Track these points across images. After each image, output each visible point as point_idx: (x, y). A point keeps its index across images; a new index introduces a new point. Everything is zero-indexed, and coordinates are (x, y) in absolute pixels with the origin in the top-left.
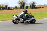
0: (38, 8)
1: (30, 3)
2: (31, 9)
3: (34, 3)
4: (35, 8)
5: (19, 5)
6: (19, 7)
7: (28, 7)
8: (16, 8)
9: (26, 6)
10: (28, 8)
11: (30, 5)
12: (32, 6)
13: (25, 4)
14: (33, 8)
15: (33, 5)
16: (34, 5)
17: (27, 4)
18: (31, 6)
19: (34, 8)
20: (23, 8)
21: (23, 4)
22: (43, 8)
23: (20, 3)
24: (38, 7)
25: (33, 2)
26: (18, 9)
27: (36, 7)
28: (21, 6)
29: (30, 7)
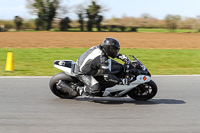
0: (111, 31)
1: (80, 6)
2: (82, 30)
3: (97, 8)
4: (99, 31)
5: (32, 13)
6: (30, 20)
7: (71, 24)
8: (19, 24)
9: (64, 17)
10: (70, 27)
11: (80, 15)
12: (86, 20)
13: (58, 11)
14: (90, 30)
15: (90, 16)
16: (96, 15)
17: (65, 12)
18: (81, 21)
19: (95, 29)
20: (46, 24)
21: (48, 10)
22: (134, 29)
23: (35, 5)
24: (114, 27)
25: (94, 3)
26: (24, 29)
27: (105, 27)
28: (40, 15)
29: (79, 24)
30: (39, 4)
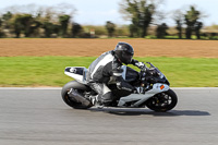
1: (178, 11)
2: (180, 38)
3: (195, 13)
4: (199, 38)
5: (125, 19)
6: (124, 26)
7: (168, 31)
9: (160, 23)
10: (167, 34)
11: (178, 22)
12: (185, 26)
13: (154, 16)
14: (189, 37)
15: (188, 23)
16: (195, 21)
17: (162, 18)
18: (179, 28)
19: (194, 37)
20: (141, 31)
21: (143, 15)
23: (128, 10)
24: (214, 34)
25: (193, 8)
27: (205, 35)
28: (134, 21)
29: (176, 31)
30: (133, 8)
